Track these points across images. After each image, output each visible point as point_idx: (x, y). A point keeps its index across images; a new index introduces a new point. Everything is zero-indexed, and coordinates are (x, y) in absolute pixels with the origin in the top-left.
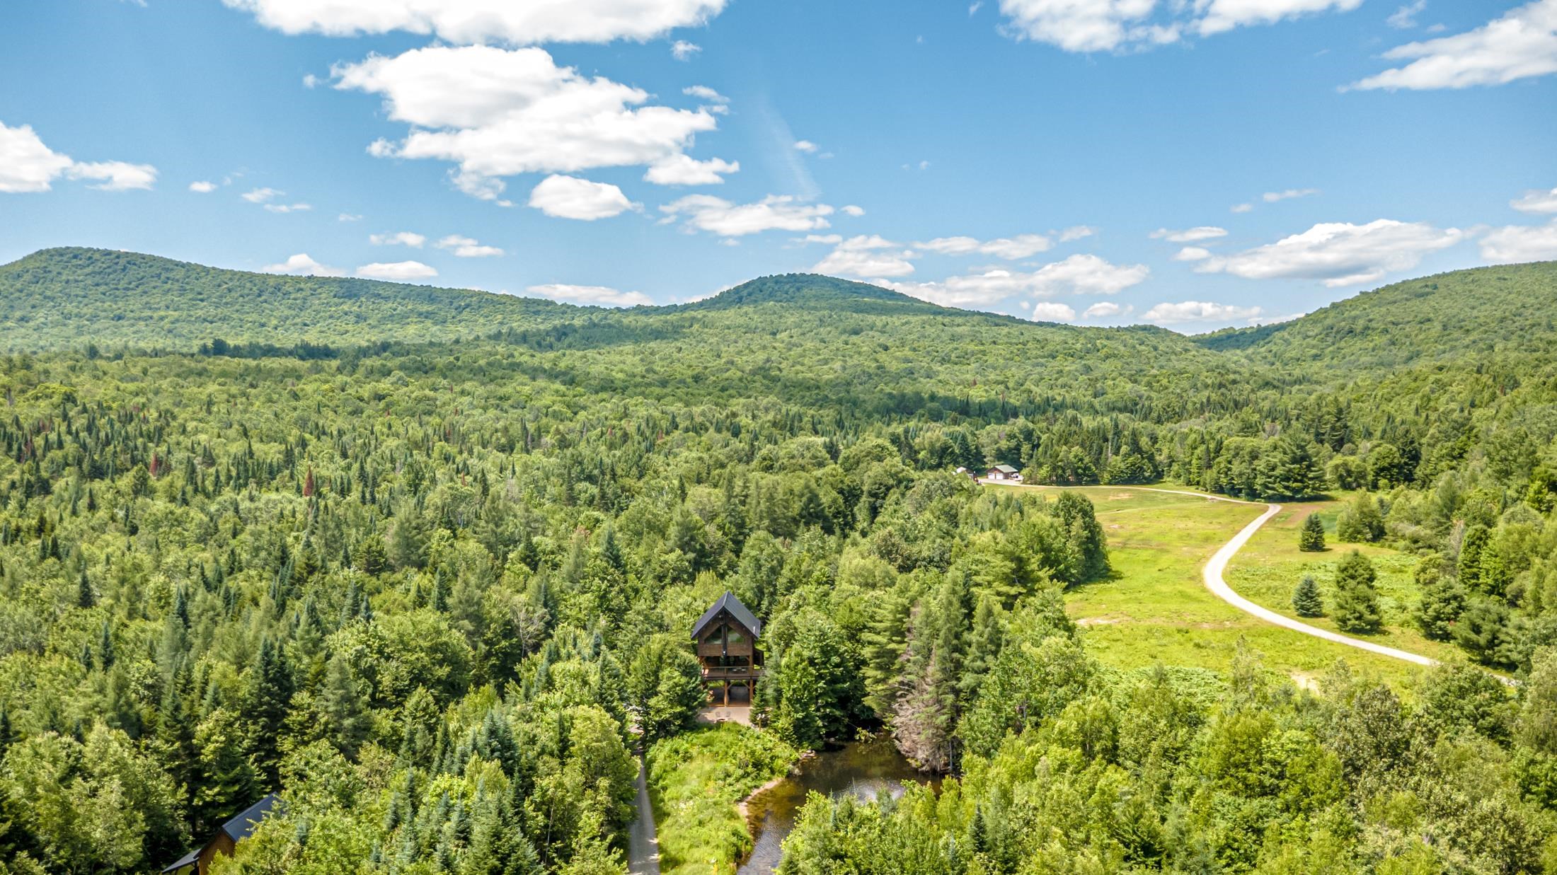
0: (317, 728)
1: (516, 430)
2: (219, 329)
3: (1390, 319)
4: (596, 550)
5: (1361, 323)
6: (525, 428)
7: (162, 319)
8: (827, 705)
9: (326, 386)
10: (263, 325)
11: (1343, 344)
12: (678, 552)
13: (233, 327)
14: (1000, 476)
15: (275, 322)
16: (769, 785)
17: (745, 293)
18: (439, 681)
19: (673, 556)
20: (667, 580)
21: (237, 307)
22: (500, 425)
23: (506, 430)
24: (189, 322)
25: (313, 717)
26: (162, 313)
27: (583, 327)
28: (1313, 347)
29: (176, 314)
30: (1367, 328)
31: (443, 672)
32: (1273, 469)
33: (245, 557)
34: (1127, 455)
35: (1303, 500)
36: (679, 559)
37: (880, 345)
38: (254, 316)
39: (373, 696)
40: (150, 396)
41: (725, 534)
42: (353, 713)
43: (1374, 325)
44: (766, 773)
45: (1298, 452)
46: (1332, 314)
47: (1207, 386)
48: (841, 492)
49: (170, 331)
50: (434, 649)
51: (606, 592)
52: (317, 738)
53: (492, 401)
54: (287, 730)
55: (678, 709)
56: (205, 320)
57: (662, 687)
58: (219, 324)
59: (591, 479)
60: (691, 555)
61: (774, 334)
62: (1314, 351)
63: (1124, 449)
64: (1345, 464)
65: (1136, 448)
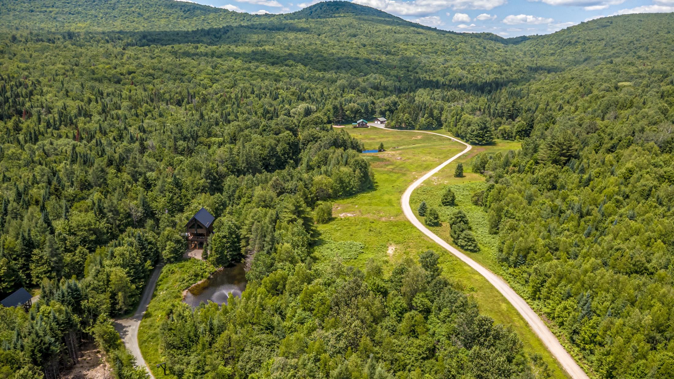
0: (43, 261)
1: (185, 93)
2: (77, 18)
3: (588, 38)
4: (170, 180)
5: (575, 39)
6: (188, 92)
7: (51, 12)
8: (231, 251)
9: (108, 66)
10: (96, 17)
11: (565, 49)
12: (204, 180)
13: (83, 17)
14: (379, 123)
15: (101, 15)
16: (199, 282)
17: (314, 10)
18: (92, 241)
19: (202, 181)
20: (200, 190)
21: (84, 7)
22: (179, 90)
23: (180, 93)
24: (63, 14)
25: (41, 257)
26: (51, 9)
27: (236, 27)
28: (553, 49)
29: (57, 10)
30: (577, 42)
31: (93, 237)
32: (473, 132)
33: (38, 178)
34: (427, 118)
35: (482, 145)
36: (204, 182)
37: (362, 44)
38: (93, 12)
39: (65, 248)
40: (31, 70)
41: (228, 169)
42: (56, 255)
43: (580, 40)
44: (199, 278)
45: (483, 126)
46: (566, 33)
47: (493, 72)
48: (289, 144)
49: (55, 18)
50: (90, 230)
51: (172, 197)
52: (43, 264)
53: (179, 76)
54: (33, 262)
55: (172, 255)
56: (70, 13)
57: (167, 248)
58: (77, 15)
59: (185, 139)
60: (209, 181)
61: (319, 35)
62: (552, 51)
63: (426, 115)
64: (504, 129)
65: (431, 115)
